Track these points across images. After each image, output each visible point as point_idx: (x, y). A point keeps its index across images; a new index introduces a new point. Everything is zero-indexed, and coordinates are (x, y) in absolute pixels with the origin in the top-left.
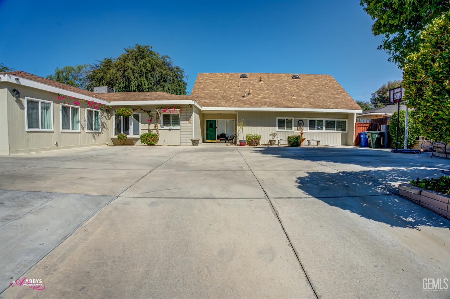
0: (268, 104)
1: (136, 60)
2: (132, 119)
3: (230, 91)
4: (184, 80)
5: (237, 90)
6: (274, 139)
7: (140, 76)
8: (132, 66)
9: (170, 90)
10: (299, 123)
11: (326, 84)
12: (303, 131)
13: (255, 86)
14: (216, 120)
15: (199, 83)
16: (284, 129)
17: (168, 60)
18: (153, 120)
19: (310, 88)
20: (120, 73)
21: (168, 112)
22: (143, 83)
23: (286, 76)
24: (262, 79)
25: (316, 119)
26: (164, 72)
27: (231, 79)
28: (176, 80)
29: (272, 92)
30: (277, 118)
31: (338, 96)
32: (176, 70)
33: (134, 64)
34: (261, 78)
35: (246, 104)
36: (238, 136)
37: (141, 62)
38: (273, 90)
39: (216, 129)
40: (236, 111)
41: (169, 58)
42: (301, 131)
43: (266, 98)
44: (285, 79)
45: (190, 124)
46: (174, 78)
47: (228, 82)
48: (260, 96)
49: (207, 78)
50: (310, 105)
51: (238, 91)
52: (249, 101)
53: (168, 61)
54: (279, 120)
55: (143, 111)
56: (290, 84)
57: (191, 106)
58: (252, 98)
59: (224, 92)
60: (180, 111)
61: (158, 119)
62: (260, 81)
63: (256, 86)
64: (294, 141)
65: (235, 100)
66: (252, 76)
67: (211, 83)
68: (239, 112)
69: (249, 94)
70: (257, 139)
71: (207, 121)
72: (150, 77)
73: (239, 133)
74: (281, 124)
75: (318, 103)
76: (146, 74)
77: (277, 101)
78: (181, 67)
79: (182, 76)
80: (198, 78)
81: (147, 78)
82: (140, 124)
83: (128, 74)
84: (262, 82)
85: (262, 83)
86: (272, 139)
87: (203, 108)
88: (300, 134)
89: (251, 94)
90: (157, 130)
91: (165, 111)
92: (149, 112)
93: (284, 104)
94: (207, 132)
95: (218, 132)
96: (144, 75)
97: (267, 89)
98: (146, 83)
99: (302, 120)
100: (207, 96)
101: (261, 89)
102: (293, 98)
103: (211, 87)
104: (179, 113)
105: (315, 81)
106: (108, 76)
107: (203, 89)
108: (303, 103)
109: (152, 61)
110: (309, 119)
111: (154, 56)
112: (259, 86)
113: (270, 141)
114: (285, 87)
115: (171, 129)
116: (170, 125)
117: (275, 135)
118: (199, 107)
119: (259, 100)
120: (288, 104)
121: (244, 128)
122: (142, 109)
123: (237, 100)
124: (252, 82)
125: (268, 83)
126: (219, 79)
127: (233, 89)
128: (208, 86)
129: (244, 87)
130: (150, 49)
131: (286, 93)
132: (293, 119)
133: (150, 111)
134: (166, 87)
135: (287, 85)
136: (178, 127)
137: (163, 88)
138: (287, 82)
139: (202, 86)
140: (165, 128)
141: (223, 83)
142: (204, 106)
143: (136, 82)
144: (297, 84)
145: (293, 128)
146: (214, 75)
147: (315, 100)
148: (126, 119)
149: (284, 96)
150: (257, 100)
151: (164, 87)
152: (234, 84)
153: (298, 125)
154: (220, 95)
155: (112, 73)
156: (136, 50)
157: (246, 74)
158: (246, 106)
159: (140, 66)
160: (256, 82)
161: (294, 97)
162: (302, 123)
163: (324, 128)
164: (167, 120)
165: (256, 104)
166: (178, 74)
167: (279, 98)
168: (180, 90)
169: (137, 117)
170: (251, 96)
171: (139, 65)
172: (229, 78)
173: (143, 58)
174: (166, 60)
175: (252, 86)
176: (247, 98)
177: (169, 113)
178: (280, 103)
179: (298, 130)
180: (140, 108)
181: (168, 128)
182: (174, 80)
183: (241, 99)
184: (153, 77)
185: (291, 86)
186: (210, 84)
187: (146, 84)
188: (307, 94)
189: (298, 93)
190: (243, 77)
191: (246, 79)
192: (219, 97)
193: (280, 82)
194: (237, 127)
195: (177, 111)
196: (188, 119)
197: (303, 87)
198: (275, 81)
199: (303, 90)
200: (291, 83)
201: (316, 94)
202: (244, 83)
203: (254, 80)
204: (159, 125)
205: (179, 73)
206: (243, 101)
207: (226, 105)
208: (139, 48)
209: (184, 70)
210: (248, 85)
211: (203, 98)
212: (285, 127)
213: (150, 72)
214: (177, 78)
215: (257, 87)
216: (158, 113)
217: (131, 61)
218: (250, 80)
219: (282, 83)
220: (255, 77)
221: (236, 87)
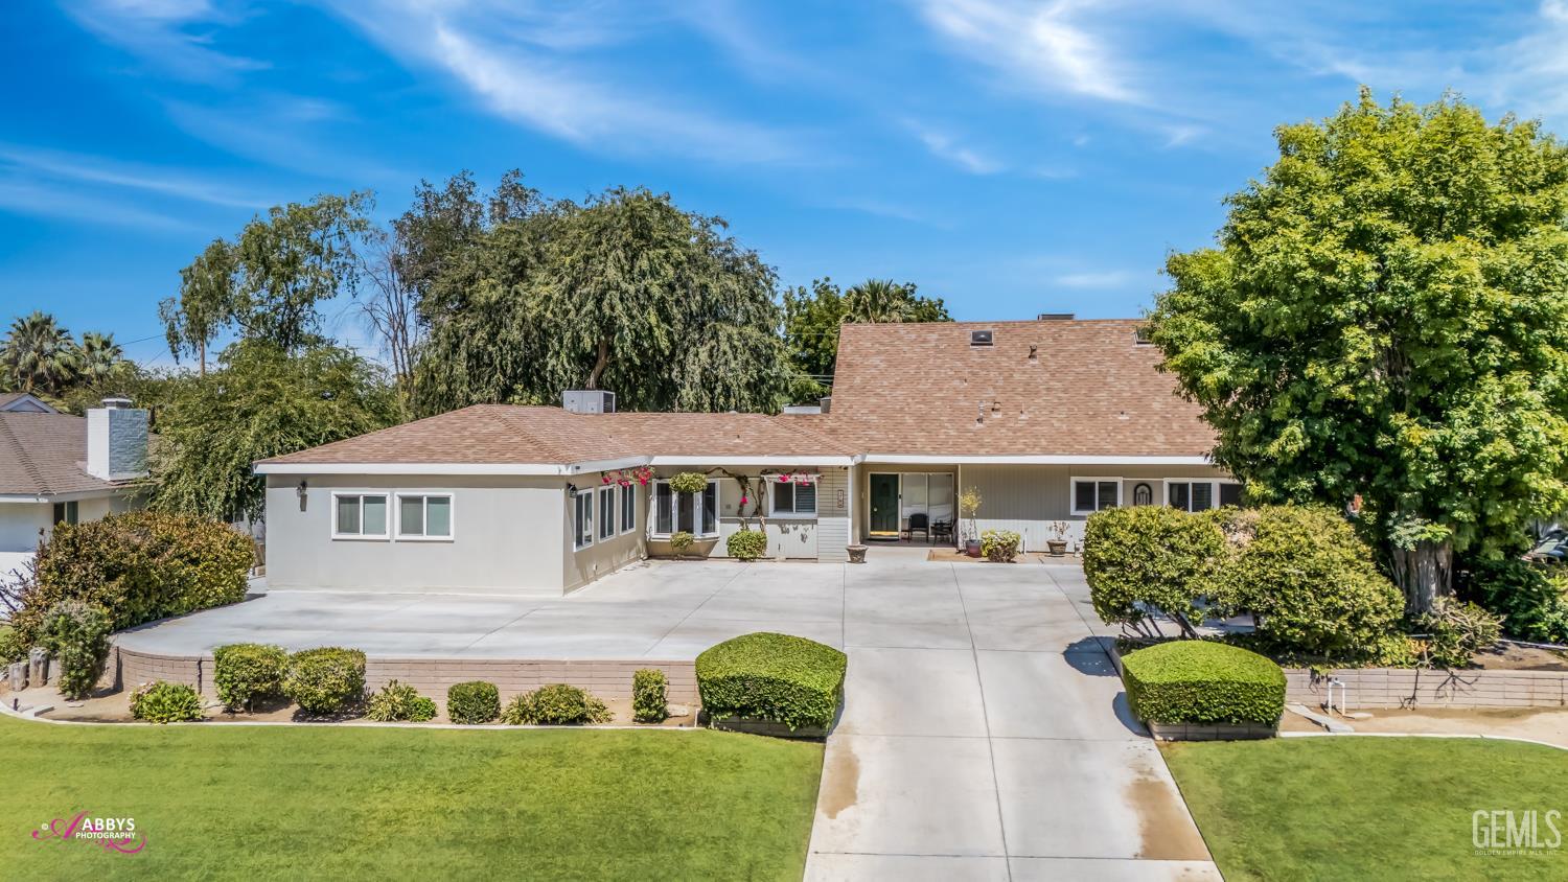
0: (1044, 443)
3: (938, 398)
5: (958, 393)
6: (1062, 540)
10: (1139, 491)
13: (1011, 376)
14: (900, 474)
15: (849, 366)
16: (1094, 509)
18: (748, 498)
21: (790, 479)
23: (1115, 332)
24: (1036, 351)
25: (1189, 481)
27: (942, 351)
29: (1060, 398)
30: (1074, 480)
35: (982, 446)
36: (961, 527)
38: (1065, 391)
39: (899, 500)
40: (956, 466)
43: (1040, 424)
44: (1111, 343)
45: (840, 507)
47: (931, 360)
48: (1023, 416)
49: (869, 344)
50: (1164, 443)
51: (961, 397)
52: (992, 434)
54: (1078, 484)
55: (725, 477)
56: (1123, 366)
57: (846, 468)
58: (1002, 425)
59: (923, 402)
60: (819, 479)
61: (760, 494)
62: (1029, 358)
63: (1017, 376)
65: (952, 433)
66: (1008, 335)
67: (882, 365)
68: (965, 468)
69: (992, 410)
70: (1009, 544)
71: (872, 477)
74: (1085, 498)
75: (1194, 435)
77: (1071, 433)
82: (717, 506)
85: (1034, 366)
86: (1055, 540)
87: (869, 459)
90: (758, 520)
91: (782, 478)
92: (741, 479)
93: (1090, 444)
94: (872, 510)
95: (905, 511)
97: (1048, 389)
99: (1150, 484)
100: (873, 417)
101: (1028, 389)
102: (1121, 422)
103: (885, 383)
104: (815, 483)
107: (863, 390)
108: (1146, 438)
110: (1167, 481)
112: (1025, 377)
113: (1051, 545)
114: (1105, 377)
115: (796, 520)
116: (791, 510)
117: (1063, 528)
119: (1020, 430)
120: (1103, 443)
122: (724, 471)
123: (958, 429)
124: (1004, 361)
125: (1052, 365)
126: (906, 349)
127: (948, 389)
128: (874, 378)
129: (979, 380)
131: (1103, 400)
132: (1120, 481)
133: (746, 478)
135: (1113, 371)
136: (810, 515)
138: (1115, 354)
139: (858, 380)
140: (781, 516)
141: (918, 368)
142: (868, 450)
145: (1120, 505)
146: (890, 335)
147: (1186, 426)
148: (686, 499)
149: (1095, 415)
150: (1015, 431)
152: (951, 369)
154: (911, 414)
157: (989, 329)
158: (983, 451)
160: (1018, 363)
161: (1124, 417)
162: (1148, 492)
164: (785, 498)
165: (1009, 442)
167: (1078, 421)
170: (998, 414)
172: (937, 346)
175: (1005, 379)
176: (988, 421)
177: (792, 482)
178: (1079, 439)
180: (720, 468)
181: (787, 517)
183: (970, 424)
185: (1123, 372)
186: (881, 373)
188: (1167, 404)
189: (1140, 400)
190: (980, 337)
191: (988, 350)
192: (909, 420)
195: (813, 478)
196: (836, 494)
197: (1159, 375)
199: (1160, 388)
200: (1127, 361)
202: (982, 366)
203: (1012, 353)
204: (764, 510)
206: (977, 434)
207: (928, 449)
210: (992, 374)
212: (1096, 504)
215: (1019, 382)
216: (763, 482)
218: (1000, 353)
219: (1098, 363)
220: (1015, 340)
221: (956, 383)
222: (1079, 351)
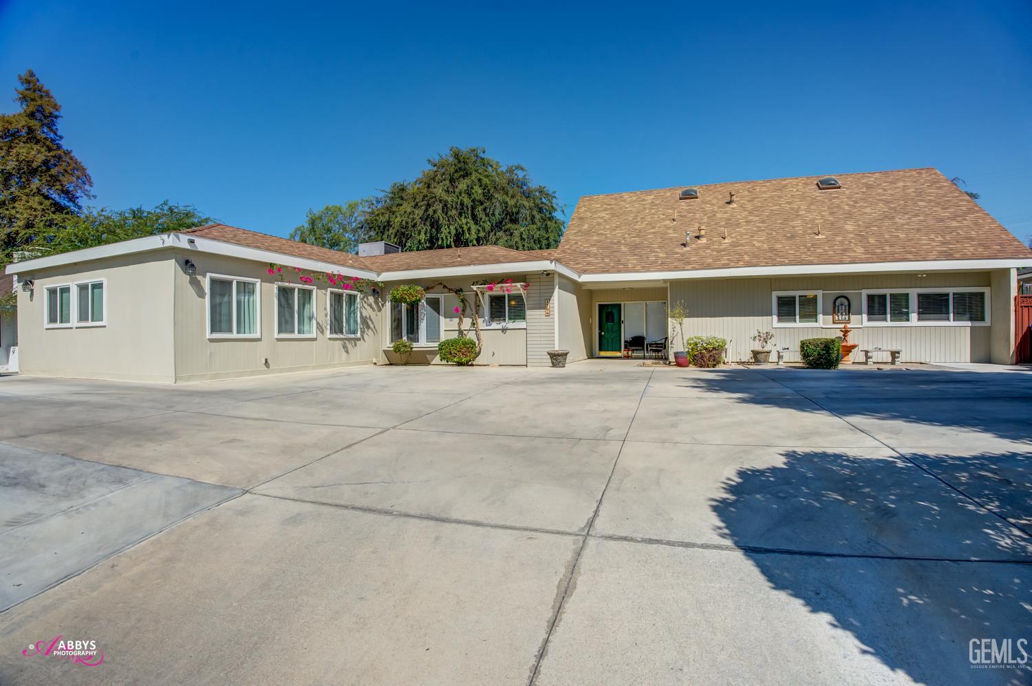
0: (746, 258)
1: (452, 180)
2: (424, 310)
3: (650, 233)
4: (558, 215)
5: (669, 228)
6: (766, 349)
7: (460, 214)
8: (443, 194)
9: (524, 239)
10: (838, 302)
11: (919, 193)
12: (849, 326)
13: (715, 215)
14: (622, 303)
15: (581, 219)
16: (795, 321)
17: (521, 174)
18: (468, 310)
19: (868, 210)
20: (419, 212)
21: (497, 290)
22: (465, 228)
23: (800, 184)
24: (734, 198)
25: (887, 292)
26: (511, 202)
27: (656, 205)
28: (538, 216)
29: (759, 227)
30: (775, 294)
31: (954, 224)
32: (537, 194)
33: (447, 191)
34: (732, 196)
35: (689, 263)
36: (672, 342)
37: (462, 185)
38: (763, 222)
39: (622, 325)
40: (665, 281)
41: (522, 169)
42: (842, 326)
43: (742, 245)
44: (797, 191)
45: (548, 315)
46: (535, 213)
47: (647, 211)
48: (726, 241)
49: (599, 206)
50: (865, 254)
51: (670, 231)
52: (697, 255)
53: (521, 176)
54: (779, 298)
55: (446, 290)
56: (812, 204)
57: (548, 274)
58: (707, 247)
59: (638, 236)
60: (525, 287)
61: (478, 306)
62: (729, 203)
63: (719, 215)
64: (819, 354)
65: (661, 255)
66: (711, 193)
67: (607, 216)
68: (674, 283)
69: (698, 237)
70: (714, 349)
71: (600, 306)
72: (481, 215)
73: (675, 333)
74: (787, 308)
75: (891, 246)
76: (473, 208)
77: (772, 250)
78: (550, 189)
79: (552, 207)
80: (578, 208)
81: (474, 217)
82: (442, 319)
83: (435, 212)
84: (734, 205)
85: (734, 209)
86: (760, 349)
87: (585, 278)
88: (841, 334)
89: (702, 236)
90: (476, 330)
91: (491, 289)
92: (458, 291)
93: (792, 258)
94: (600, 334)
95: (627, 333)
96: (470, 212)
97: (747, 222)
98: (474, 228)
99: (845, 295)
100: (594, 249)
101: (731, 223)
102: (818, 240)
103: (607, 227)
104: (522, 292)
105: (885, 190)
106: (399, 219)
107: (588, 233)
108: (845, 250)
109: (485, 181)
110: (865, 293)
111: (490, 169)
112: (726, 215)
113: (756, 354)
114: (798, 212)
115: (507, 329)
116: (505, 320)
117: (766, 338)
118: (574, 276)
119: (724, 250)
120: (803, 256)
121: (686, 321)
122: (445, 287)
123: (666, 253)
124: (708, 208)
125: (749, 206)
126: (627, 206)
127: (659, 227)
128: (599, 224)
129: (686, 220)
130: (482, 155)
131: (798, 226)
132: (819, 293)
133: (461, 290)
134: (517, 233)
135: (802, 207)
136: (520, 324)
137: (509, 237)
138: (803, 197)
139: (586, 227)
140: (495, 325)
141: (636, 216)
142: (585, 272)
143: (452, 228)
144: (830, 200)
145: (820, 317)
146: (616, 199)
147: (882, 240)
148: (413, 309)
149: (793, 237)
150: (719, 251)
151: (511, 234)
152: (663, 215)
153: (835, 311)
154: (626, 245)
155: (405, 212)
156: (451, 159)
157: (695, 189)
158: (689, 267)
159: (460, 193)
160: (720, 207)
161: (820, 236)
162: (846, 303)
163: (914, 316)
164: (498, 308)
165: (715, 260)
166: (542, 203)
167: (777, 241)
168: (548, 239)
169: (434, 304)
170: (703, 241)
171: (457, 190)
172: (652, 202)
173: (466, 175)
174: (516, 174)
175: (709, 217)
176: (694, 246)
177: (501, 293)
178: (781, 254)
179: (834, 323)
180: (441, 284)
181: (500, 327)
182: (533, 217)
183: (677, 250)
184: (487, 215)
185: (812, 207)
186: (605, 221)
187: (473, 231)
188: (859, 225)
189: (832, 224)
190: (688, 195)
191: (694, 202)
192: (624, 249)
193: (782, 201)
194: (669, 319)
195: (518, 288)
196: (543, 304)
197: (847, 208)
198: (770, 200)
199: (849, 215)
200: (813, 201)
201: (887, 223)
202: (688, 211)
203: (715, 201)
204: (480, 321)
205: (544, 200)
206: (682, 255)
207: (638, 268)
208: (456, 156)
209: (554, 192)
210: (698, 216)
211: (585, 253)
212: (798, 317)
213: (482, 203)
214: (540, 210)
215: (721, 219)
216: (477, 295)
217: (441, 184)
218: (703, 202)
219: (789, 203)
220: (717, 194)
221: (668, 222)
222: (772, 197)
